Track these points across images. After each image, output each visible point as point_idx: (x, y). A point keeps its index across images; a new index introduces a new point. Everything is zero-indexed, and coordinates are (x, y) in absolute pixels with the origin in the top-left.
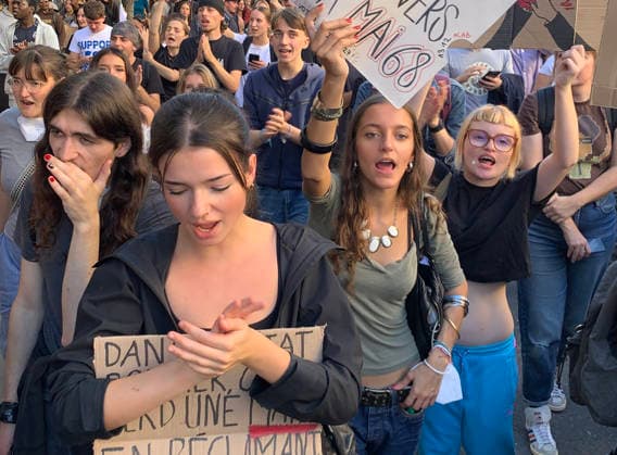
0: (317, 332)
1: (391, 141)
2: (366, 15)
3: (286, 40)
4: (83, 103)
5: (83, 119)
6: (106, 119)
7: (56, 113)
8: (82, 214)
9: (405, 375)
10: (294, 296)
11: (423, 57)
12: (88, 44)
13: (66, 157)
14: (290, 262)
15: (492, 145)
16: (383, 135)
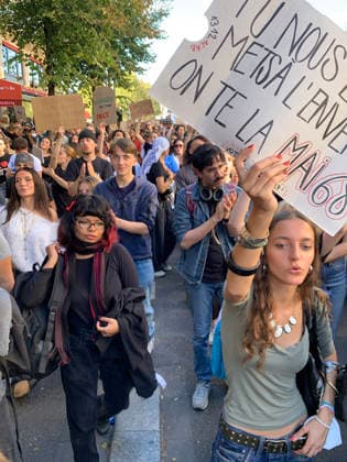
2: (294, 150)
16: (292, 246)
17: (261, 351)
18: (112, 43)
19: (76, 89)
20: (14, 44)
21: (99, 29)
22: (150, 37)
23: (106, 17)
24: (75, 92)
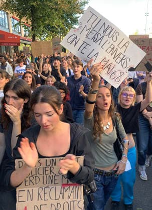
0: (82, 158)
1: (106, 98)
2: (105, 62)
3: (76, 68)
4: (14, 88)
5: (15, 93)
6: (21, 93)
7: (7, 91)
8: (15, 120)
9: (116, 165)
10: (75, 146)
11: (122, 73)
12: (20, 70)
13: (10, 104)
14: (74, 136)
15: (128, 97)
16: (103, 96)
17: (99, 135)
18: (62, 16)
19: (45, 37)
20: (17, 17)
21: (56, 10)
22: (80, 14)
23: (59, 4)
24: (45, 39)
